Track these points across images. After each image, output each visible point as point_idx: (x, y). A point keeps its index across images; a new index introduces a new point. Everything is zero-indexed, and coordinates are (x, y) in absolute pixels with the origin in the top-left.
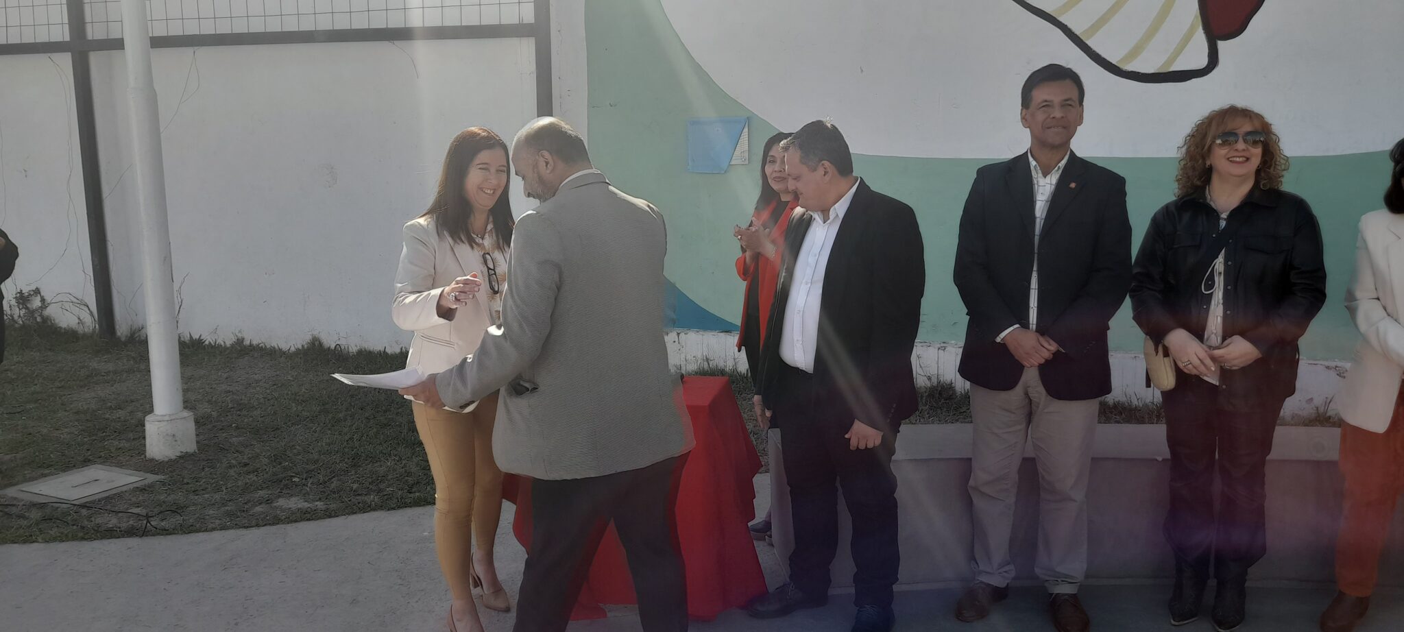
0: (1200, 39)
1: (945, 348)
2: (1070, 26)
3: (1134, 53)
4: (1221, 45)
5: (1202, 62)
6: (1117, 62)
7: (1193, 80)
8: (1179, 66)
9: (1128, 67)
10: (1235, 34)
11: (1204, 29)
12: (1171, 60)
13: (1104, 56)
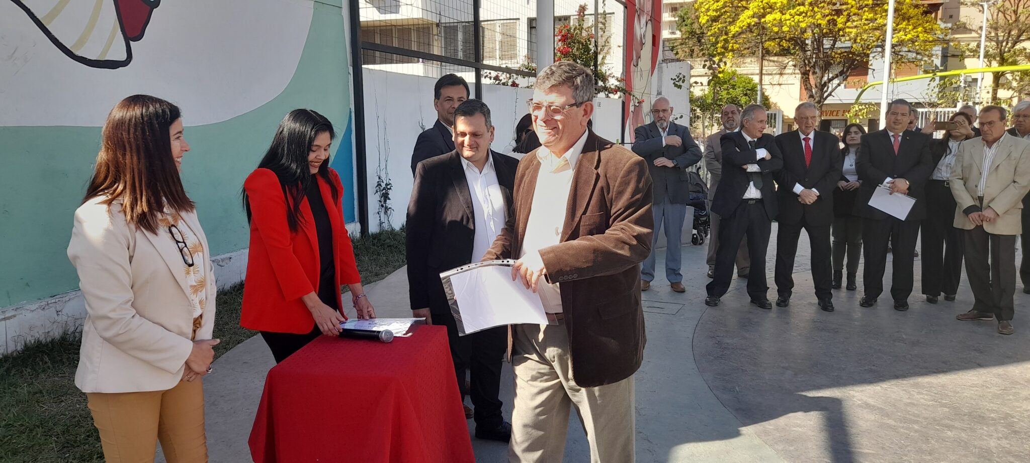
0: (120, 37)
2: (32, 10)
3: (81, 42)
4: (132, 43)
6: (71, 47)
7: (120, 68)
8: (110, 56)
9: (79, 53)
10: (139, 37)
11: (121, 31)
12: (105, 51)
13: (61, 41)
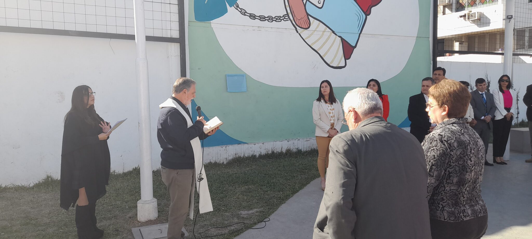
0: (343, 58)
1: (299, 140)
2: (320, 54)
3: (332, 62)
4: (347, 60)
5: (344, 65)
6: (329, 63)
7: (343, 68)
8: (340, 65)
9: (331, 65)
10: (349, 58)
11: (344, 57)
12: (339, 64)
13: (327, 62)
